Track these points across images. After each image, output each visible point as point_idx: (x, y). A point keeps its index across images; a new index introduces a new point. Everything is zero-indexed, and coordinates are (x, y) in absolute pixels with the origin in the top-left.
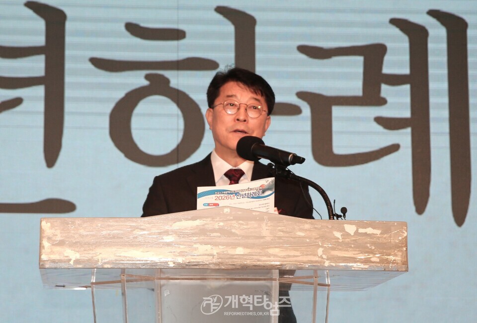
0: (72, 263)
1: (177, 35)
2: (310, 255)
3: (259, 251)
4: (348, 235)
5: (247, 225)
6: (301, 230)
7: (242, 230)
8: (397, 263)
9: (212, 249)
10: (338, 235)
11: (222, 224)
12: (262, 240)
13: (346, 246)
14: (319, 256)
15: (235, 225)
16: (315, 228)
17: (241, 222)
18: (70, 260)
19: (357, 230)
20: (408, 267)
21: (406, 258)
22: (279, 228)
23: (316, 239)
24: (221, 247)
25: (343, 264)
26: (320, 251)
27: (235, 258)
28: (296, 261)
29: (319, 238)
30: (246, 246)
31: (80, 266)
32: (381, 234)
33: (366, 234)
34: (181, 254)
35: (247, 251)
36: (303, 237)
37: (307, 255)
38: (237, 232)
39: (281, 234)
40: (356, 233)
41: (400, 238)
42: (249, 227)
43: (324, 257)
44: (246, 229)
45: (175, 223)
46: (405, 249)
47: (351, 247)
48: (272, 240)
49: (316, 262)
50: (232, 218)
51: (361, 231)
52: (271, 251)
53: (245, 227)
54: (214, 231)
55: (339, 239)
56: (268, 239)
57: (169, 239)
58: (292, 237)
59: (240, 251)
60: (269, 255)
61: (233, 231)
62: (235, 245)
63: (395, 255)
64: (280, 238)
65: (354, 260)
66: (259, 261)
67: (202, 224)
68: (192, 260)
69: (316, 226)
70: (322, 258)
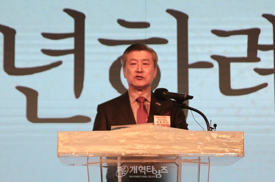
0: (73, 154)
1: (145, 25)
2: (194, 149)
3: (167, 147)
4: (213, 138)
5: (161, 134)
6: (189, 136)
7: (159, 136)
8: (239, 153)
9: (144, 146)
10: (208, 138)
11: (148, 134)
12: (169, 142)
13: (212, 144)
14: (198, 149)
15: (155, 134)
16: (196, 135)
17: (158, 132)
18: (72, 152)
19: (218, 136)
20: (244, 155)
21: (243, 150)
22: (178, 135)
23: (197, 141)
24: (148, 145)
25: (210, 153)
26: (199, 147)
27: (156, 151)
28: (186, 152)
29: (198, 140)
30: (161, 145)
31: (78, 156)
32: (230, 138)
33: (222, 138)
34: (128, 149)
35: (161, 147)
36: (191, 140)
37: (192, 149)
38: (157, 138)
39: (179, 138)
40: (218, 137)
41: (240, 140)
42: (162, 135)
43: (201, 150)
44: (161, 136)
45: (125, 133)
46: (242, 145)
47: (215, 145)
48: (174, 141)
49: (197, 152)
50: (154, 130)
51: (220, 136)
52: (174, 147)
53: (160, 135)
54: (145, 137)
55: (208, 141)
56: (172, 141)
57: (122, 141)
58: (184, 140)
59: (158, 147)
60: (173, 149)
61: (155, 137)
62: (156, 144)
63: (238, 149)
64: (178, 140)
65: (216, 151)
66: (167, 152)
67: (139, 134)
68: (134, 152)
69: (197, 134)
70: (200, 150)
